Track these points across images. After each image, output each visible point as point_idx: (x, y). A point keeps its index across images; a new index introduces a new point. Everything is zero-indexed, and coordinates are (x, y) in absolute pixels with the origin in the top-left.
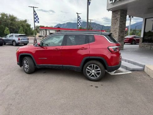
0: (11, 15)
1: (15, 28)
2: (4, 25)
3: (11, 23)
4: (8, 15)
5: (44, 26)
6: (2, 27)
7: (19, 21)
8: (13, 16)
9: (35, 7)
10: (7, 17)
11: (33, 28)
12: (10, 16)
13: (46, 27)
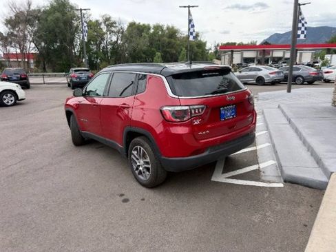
0: (171, 27)
1: (175, 52)
2: (156, 48)
3: (169, 43)
4: (165, 28)
5: (235, 43)
6: (153, 51)
7: (184, 38)
8: (173, 28)
9: (193, 7)
10: (162, 30)
11: (210, 49)
12: (168, 28)
13: (239, 44)
